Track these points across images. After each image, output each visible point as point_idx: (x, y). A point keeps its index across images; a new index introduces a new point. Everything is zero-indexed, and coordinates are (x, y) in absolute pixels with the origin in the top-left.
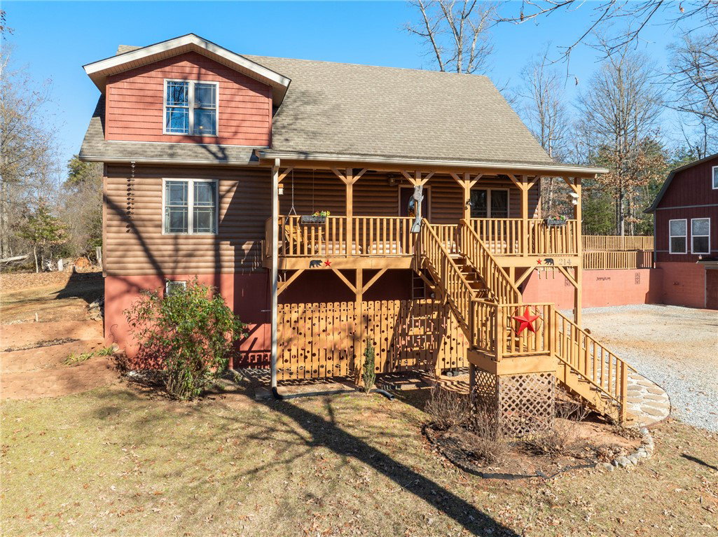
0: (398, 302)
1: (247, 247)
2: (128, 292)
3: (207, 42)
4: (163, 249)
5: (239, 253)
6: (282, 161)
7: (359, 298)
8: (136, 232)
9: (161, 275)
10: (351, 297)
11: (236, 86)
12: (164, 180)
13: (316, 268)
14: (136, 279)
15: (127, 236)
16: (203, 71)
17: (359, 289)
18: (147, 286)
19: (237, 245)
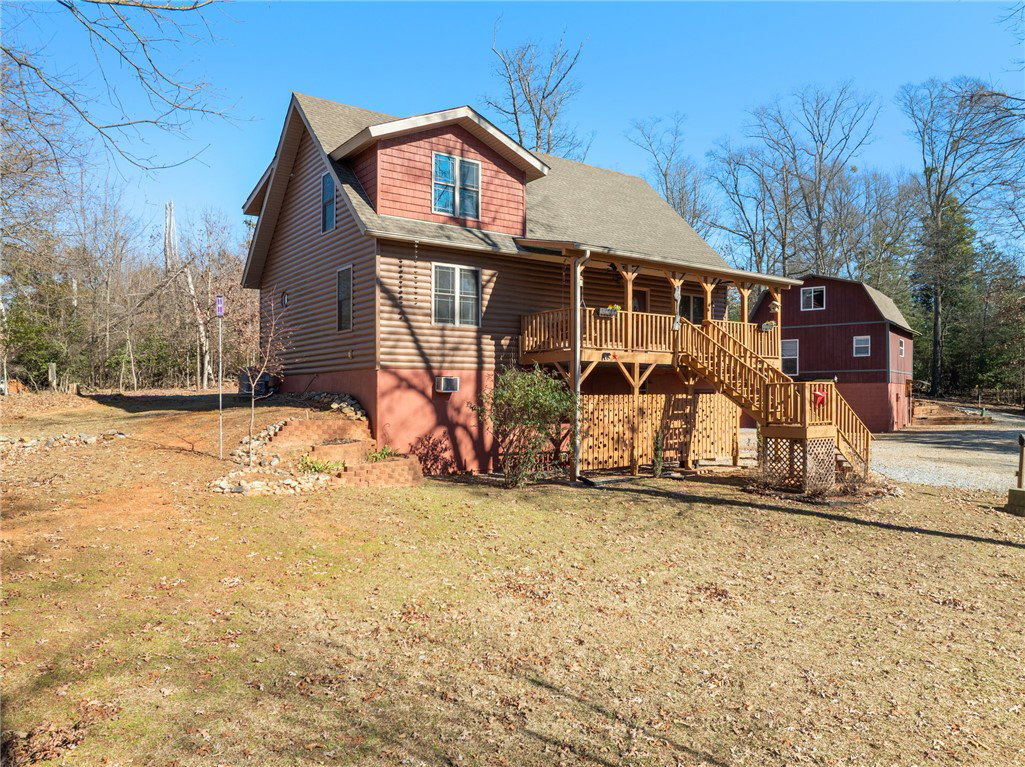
1: (505, 342)
2: (398, 387)
4: (432, 341)
5: (498, 345)
7: (637, 391)
8: (407, 320)
9: (429, 369)
11: (495, 168)
12: (434, 264)
13: (607, 360)
14: (405, 373)
15: (397, 323)
17: (637, 382)
19: (497, 339)
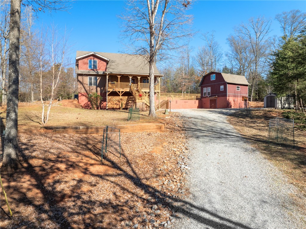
0: (127, 97)
1: (102, 88)
2: (82, 96)
3: (95, 53)
4: (88, 89)
5: (101, 89)
6: (108, 74)
7: (121, 96)
8: (83, 85)
9: (87, 93)
10: (119, 95)
11: (100, 60)
12: (88, 77)
13: (114, 91)
14: (83, 93)
15: (81, 86)
16: (94, 58)
17: (121, 94)
18: (85, 95)
19: (101, 88)
